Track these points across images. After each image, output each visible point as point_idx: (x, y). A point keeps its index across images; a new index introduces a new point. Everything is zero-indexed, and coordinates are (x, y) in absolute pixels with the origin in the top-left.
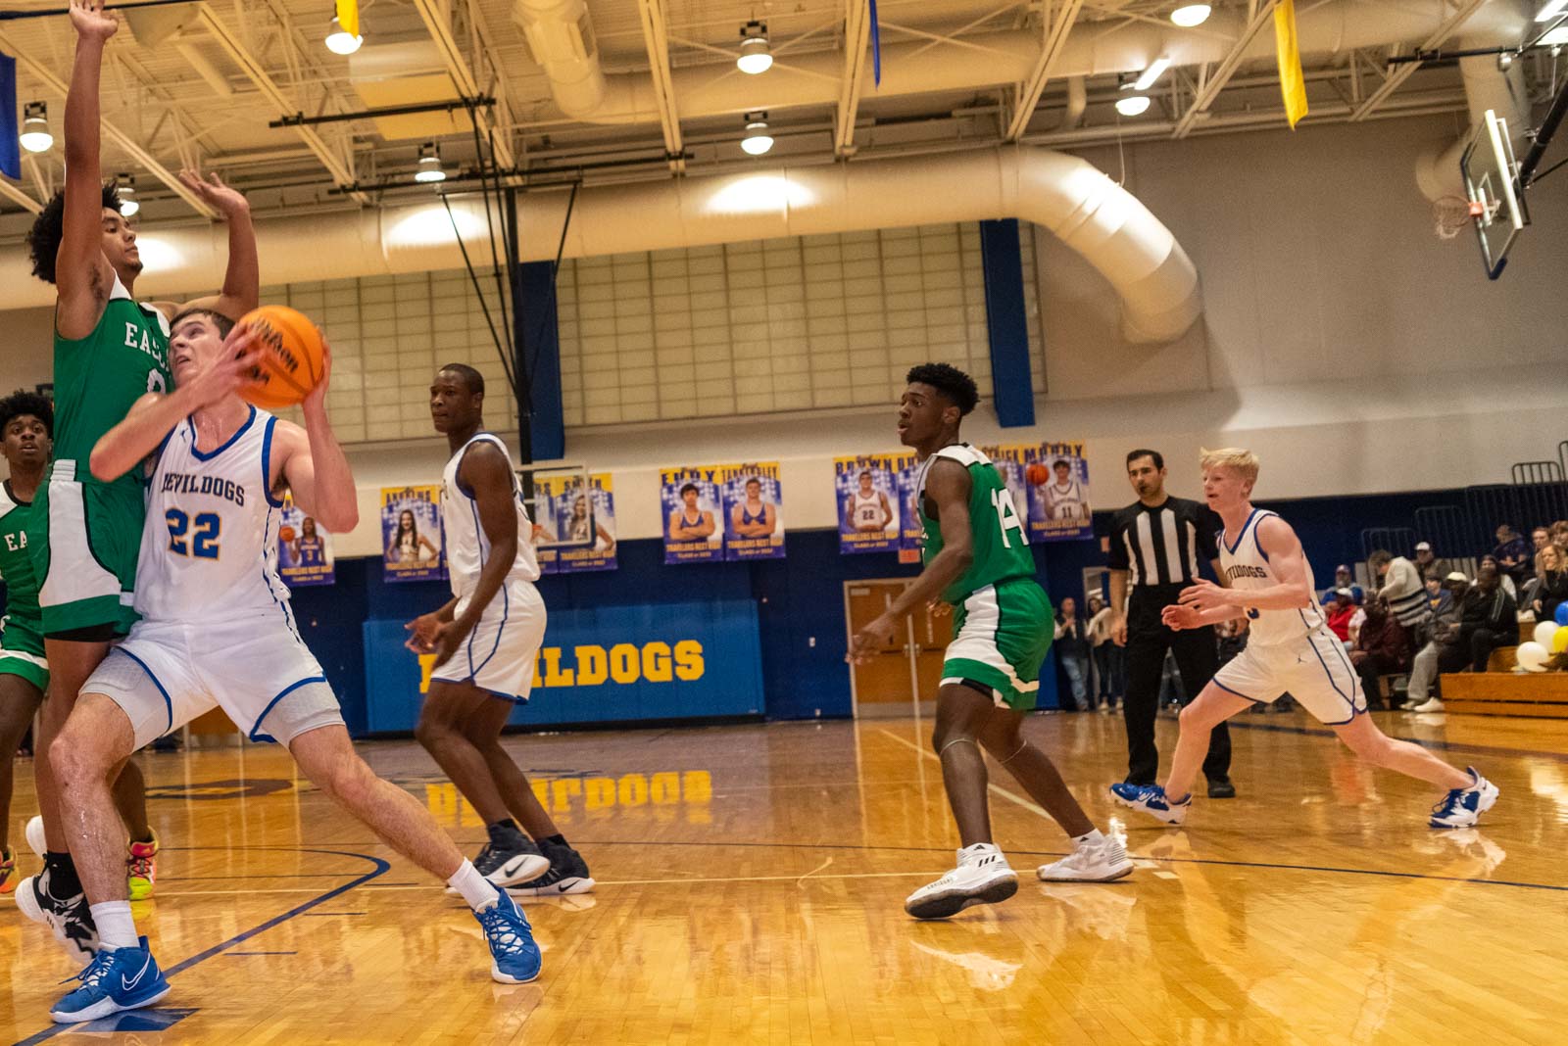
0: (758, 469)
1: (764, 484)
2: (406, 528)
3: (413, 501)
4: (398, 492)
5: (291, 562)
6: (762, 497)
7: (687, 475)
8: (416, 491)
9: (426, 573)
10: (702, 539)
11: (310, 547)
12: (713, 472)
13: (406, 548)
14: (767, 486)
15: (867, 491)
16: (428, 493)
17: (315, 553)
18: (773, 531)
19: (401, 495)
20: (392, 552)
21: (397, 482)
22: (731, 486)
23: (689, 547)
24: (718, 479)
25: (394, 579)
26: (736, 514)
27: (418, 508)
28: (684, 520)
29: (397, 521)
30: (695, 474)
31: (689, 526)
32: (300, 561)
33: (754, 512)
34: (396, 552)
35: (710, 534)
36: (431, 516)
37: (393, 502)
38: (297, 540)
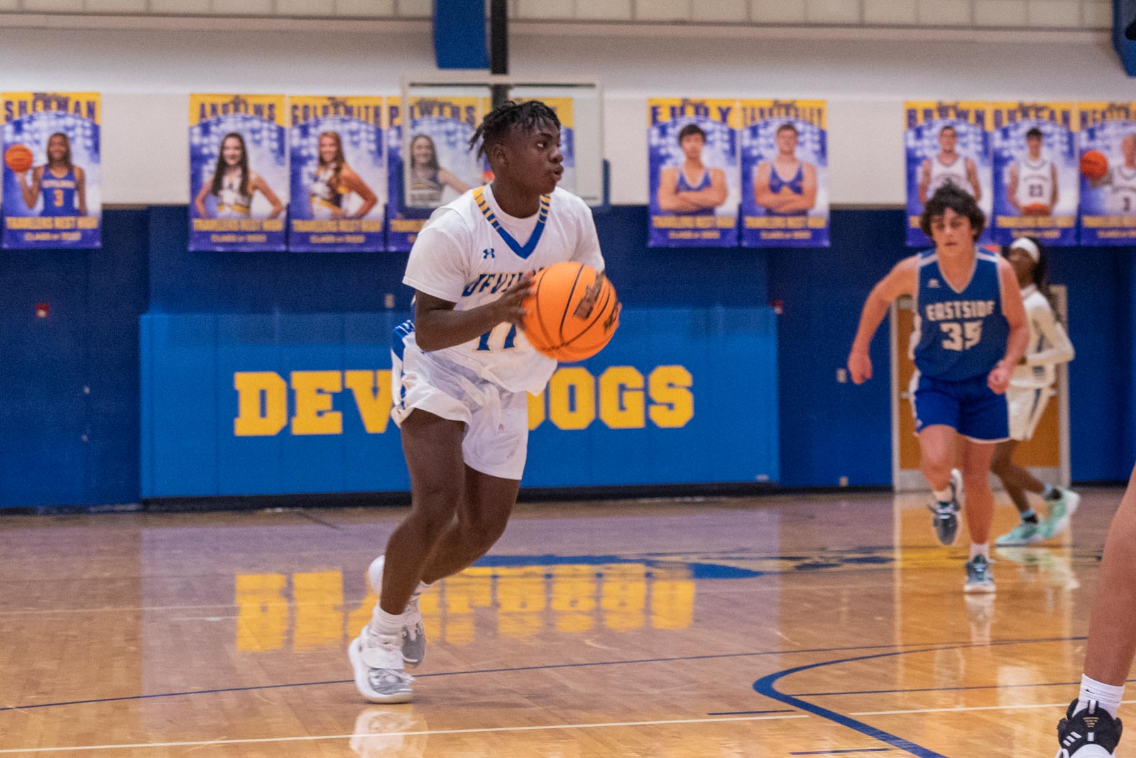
0: (796, 110)
1: (802, 133)
2: (231, 162)
3: (245, 119)
4: (220, 102)
5: (23, 206)
6: (799, 153)
7: (690, 111)
8: (251, 102)
9: (262, 238)
10: (708, 211)
11: (59, 183)
12: (729, 109)
13: (230, 196)
14: (808, 136)
15: (949, 154)
16: (271, 107)
17: (69, 194)
18: (812, 206)
19: (225, 106)
20: (204, 201)
21: (220, 88)
22: (754, 131)
23: (687, 222)
24: (735, 121)
25: (205, 246)
26: (760, 175)
27: (254, 131)
28: (682, 180)
29: (215, 150)
30: (702, 109)
31: (689, 189)
32: (40, 206)
33: (787, 174)
34: (213, 201)
35: (720, 204)
36: (275, 145)
37: (210, 118)
38: (36, 170)
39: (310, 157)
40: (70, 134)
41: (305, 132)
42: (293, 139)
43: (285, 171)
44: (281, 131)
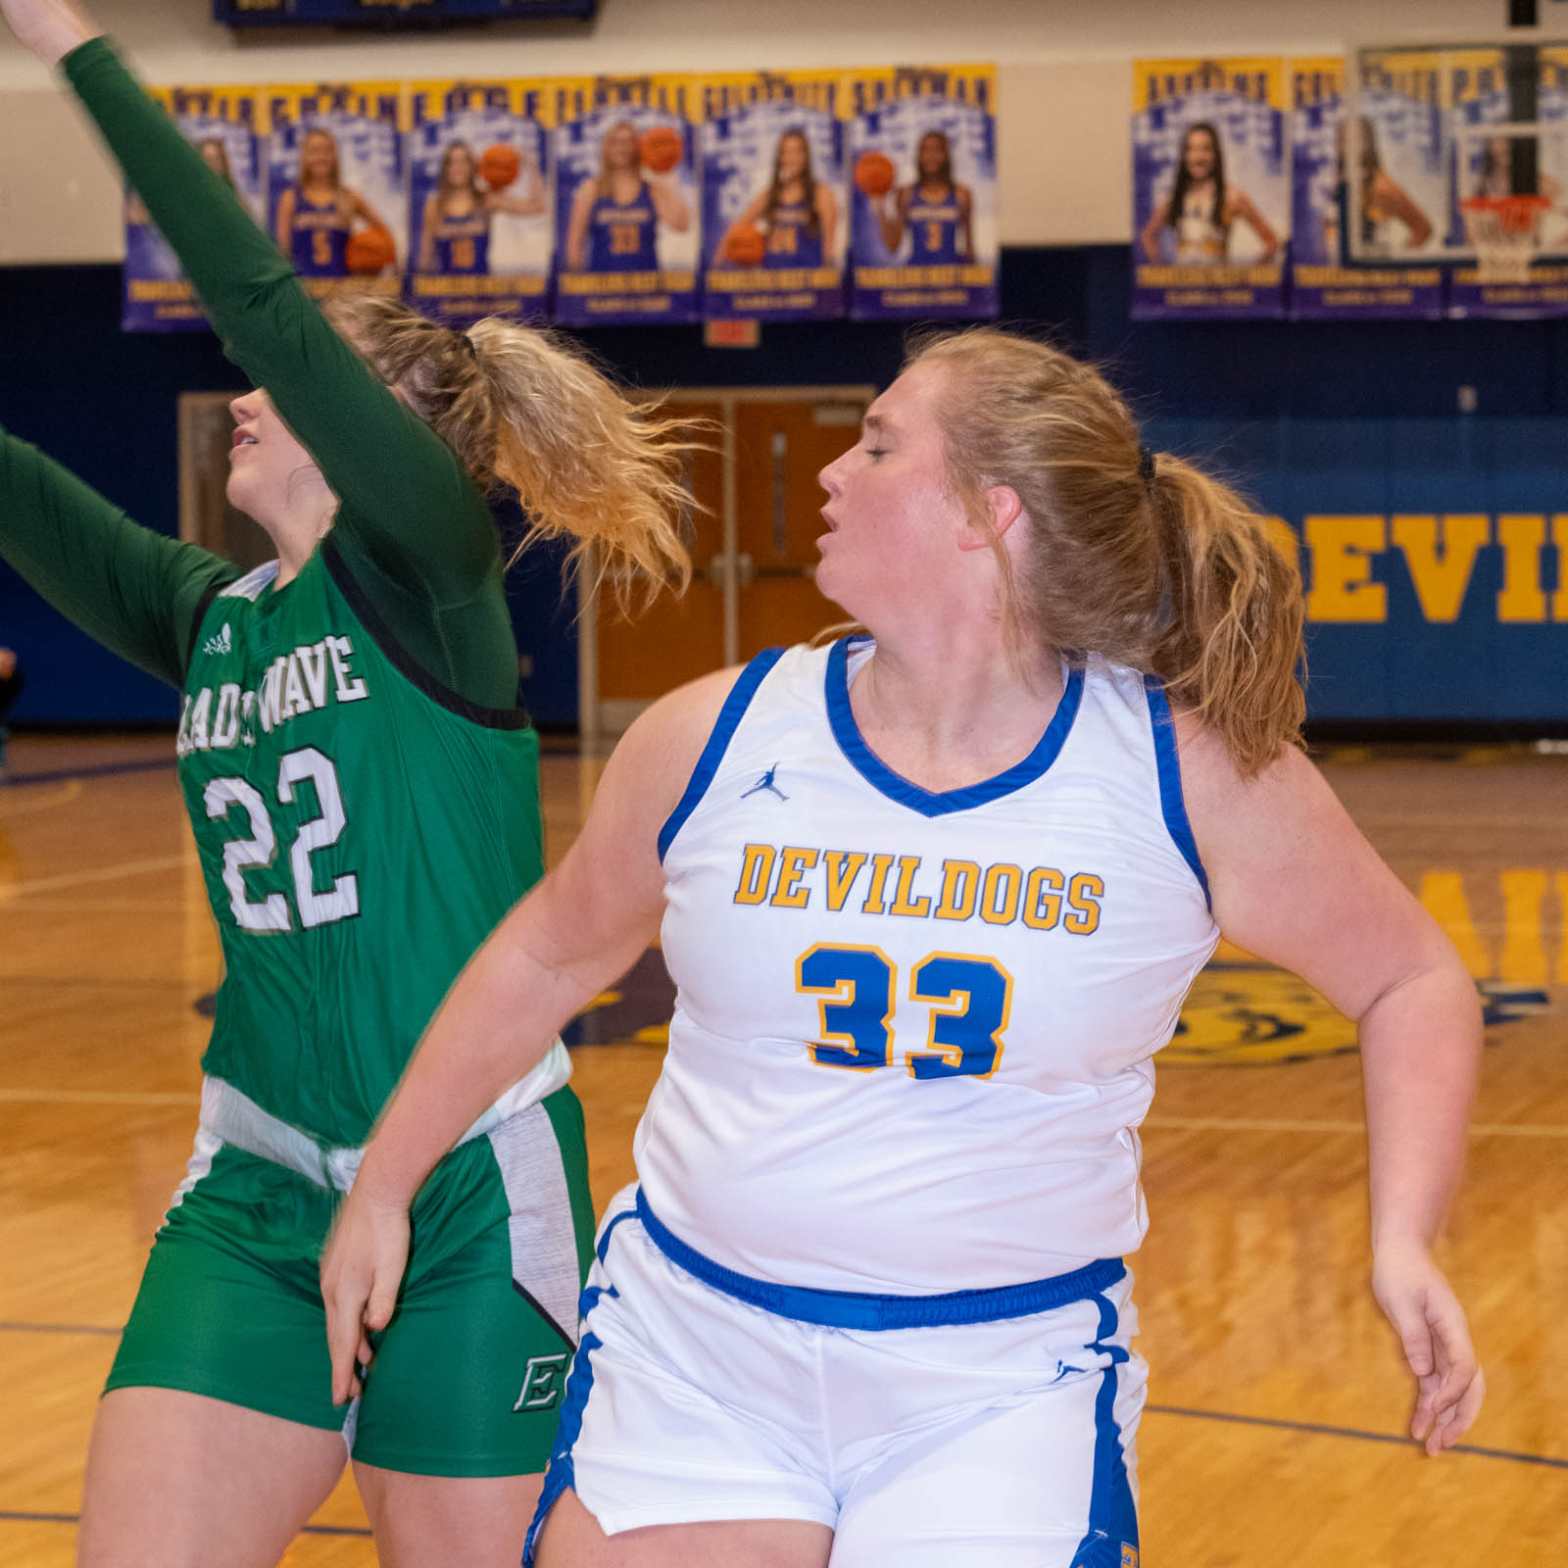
2: (1198, 171)
3: (1221, 100)
4: (1179, 72)
5: (880, 250)
8: (1231, 70)
9: (1245, 298)
11: (934, 212)
13: (1195, 228)
16: (1262, 78)
17: (948, 229)
19: (1189, 82)
20: (1156, 236)
21: (1178, 48)
25: (1157, 312)
27: (1234, 119)
29: (1172, 152)
34: (1168, 237)
36: (1267, 142)
37: (1165, 99)
38: (900, 192)
39: (1323, 161)
40: (951, 133)
41: (1315, 118)
42: (1298, 130)
43: (1283, 185)
44: (1277, 119)
